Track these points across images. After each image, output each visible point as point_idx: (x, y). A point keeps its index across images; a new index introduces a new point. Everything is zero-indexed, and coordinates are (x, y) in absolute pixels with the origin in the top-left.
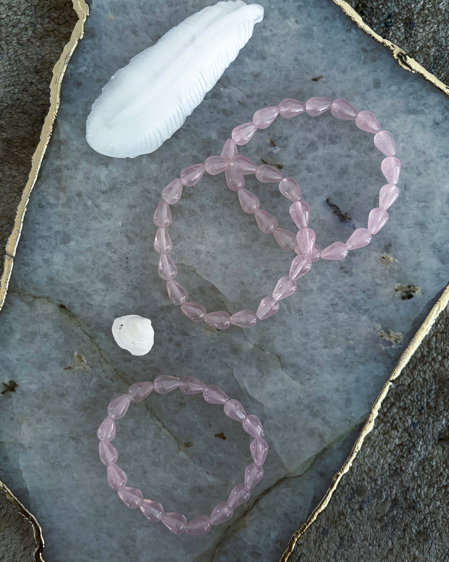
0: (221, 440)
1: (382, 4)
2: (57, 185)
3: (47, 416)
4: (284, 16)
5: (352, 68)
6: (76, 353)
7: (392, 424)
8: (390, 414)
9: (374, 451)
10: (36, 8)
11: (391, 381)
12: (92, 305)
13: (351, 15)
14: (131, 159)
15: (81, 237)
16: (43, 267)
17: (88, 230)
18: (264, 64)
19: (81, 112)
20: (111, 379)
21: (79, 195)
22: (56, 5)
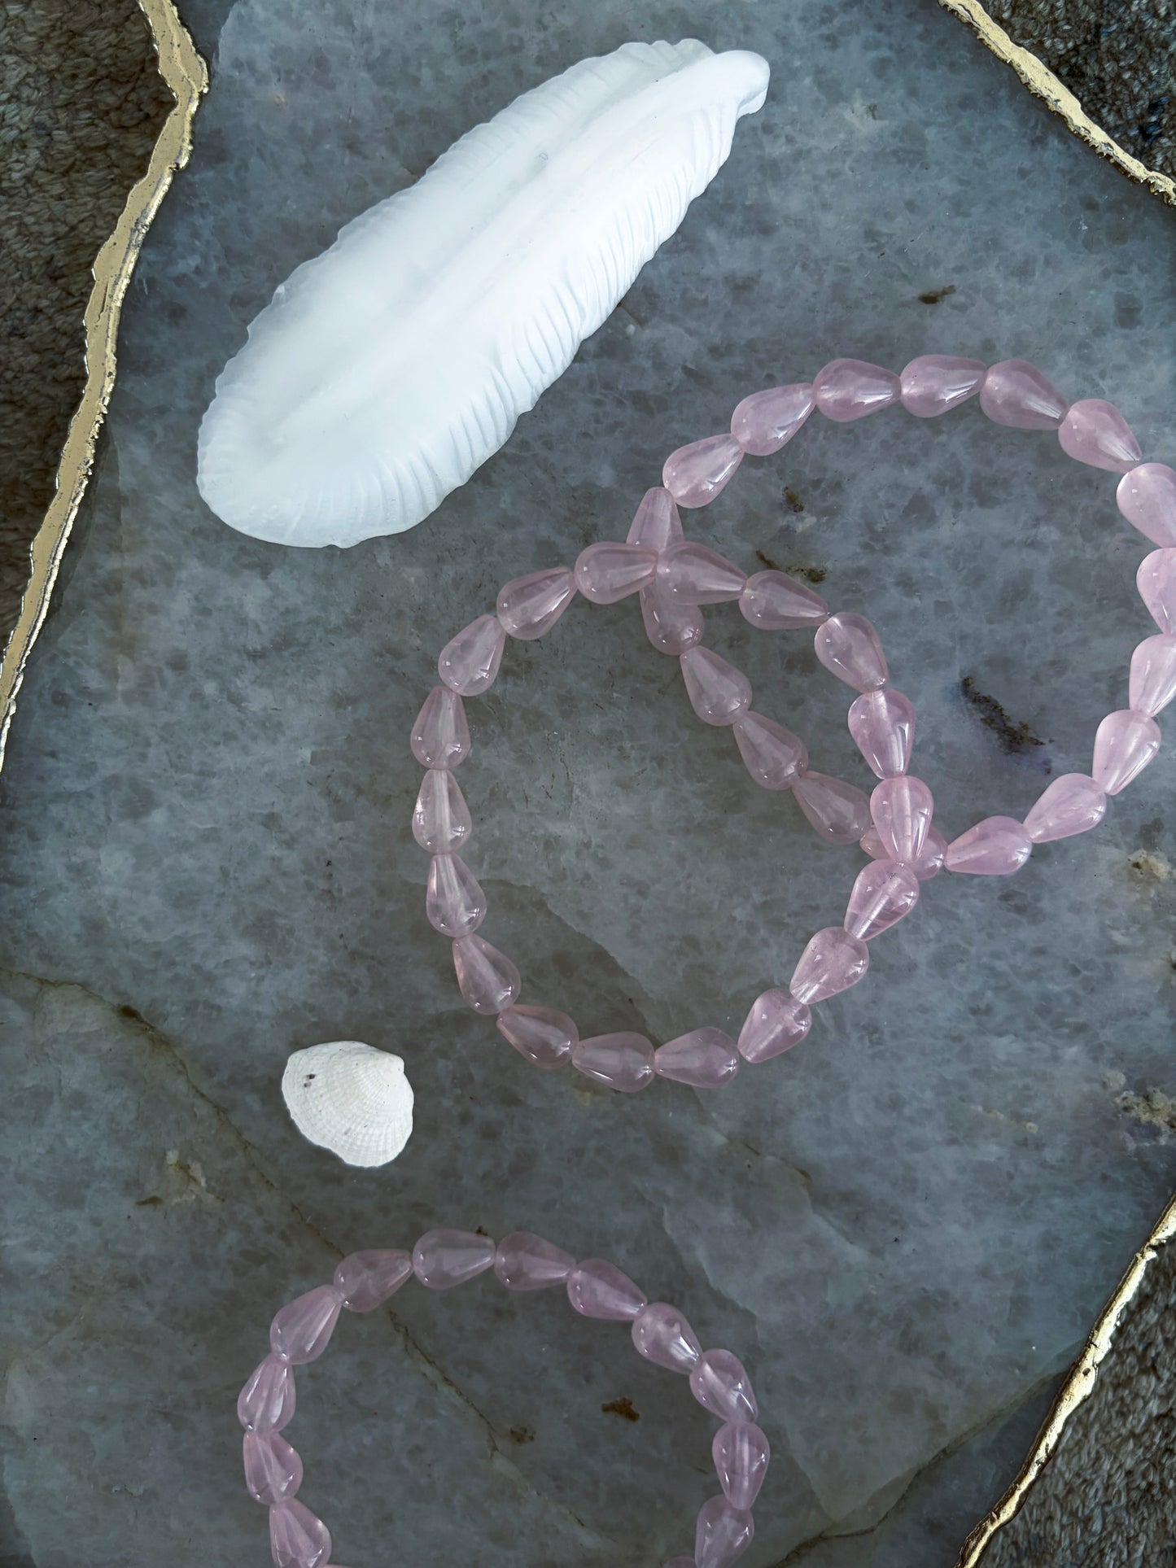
0: (622, 1421)
1: (1130, 68)
2: (110, 633)
3: (85, 1348)
4: (833, 92)
5: (1047, 262)
6: (172, 1157)
7: (1142, 1358)
8: (1136, 1327)
9: (1085, 1435)
10: (52, 79)
11: (1154, 1248)
12: (219, 1009)
13: (1045, 93)
14: (342, 551)
15: (185, 796)
16: (67, 890)
17: (206, 773)
18: (768, 248)
19: (183, 404)
20: (283, 1236)
21: (179, 664)
22: (113, 69)
